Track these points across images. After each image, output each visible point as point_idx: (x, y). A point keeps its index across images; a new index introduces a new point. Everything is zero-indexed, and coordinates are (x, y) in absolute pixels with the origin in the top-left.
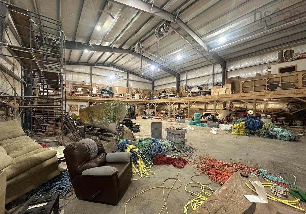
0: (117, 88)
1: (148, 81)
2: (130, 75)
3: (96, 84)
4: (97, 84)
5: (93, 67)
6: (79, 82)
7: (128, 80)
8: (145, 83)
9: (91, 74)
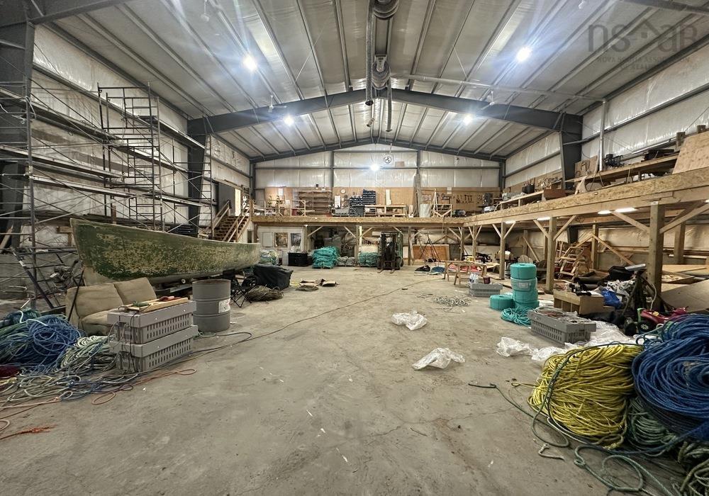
0: (388, 192)
1: (483, 163)
2: (424, 154)
3: (341, 188)
4: (343, 188)
5: (337, 152)
6: (310, 188)
7: (419, 169)
8: (473, 171)
9: (332, 168)
